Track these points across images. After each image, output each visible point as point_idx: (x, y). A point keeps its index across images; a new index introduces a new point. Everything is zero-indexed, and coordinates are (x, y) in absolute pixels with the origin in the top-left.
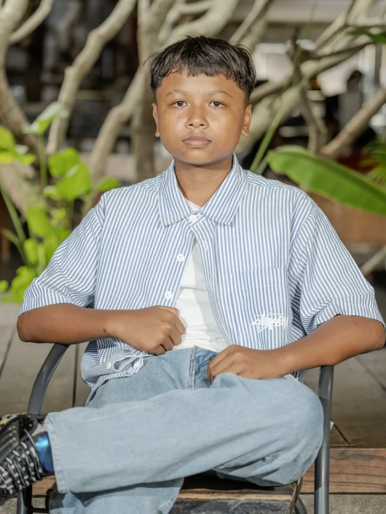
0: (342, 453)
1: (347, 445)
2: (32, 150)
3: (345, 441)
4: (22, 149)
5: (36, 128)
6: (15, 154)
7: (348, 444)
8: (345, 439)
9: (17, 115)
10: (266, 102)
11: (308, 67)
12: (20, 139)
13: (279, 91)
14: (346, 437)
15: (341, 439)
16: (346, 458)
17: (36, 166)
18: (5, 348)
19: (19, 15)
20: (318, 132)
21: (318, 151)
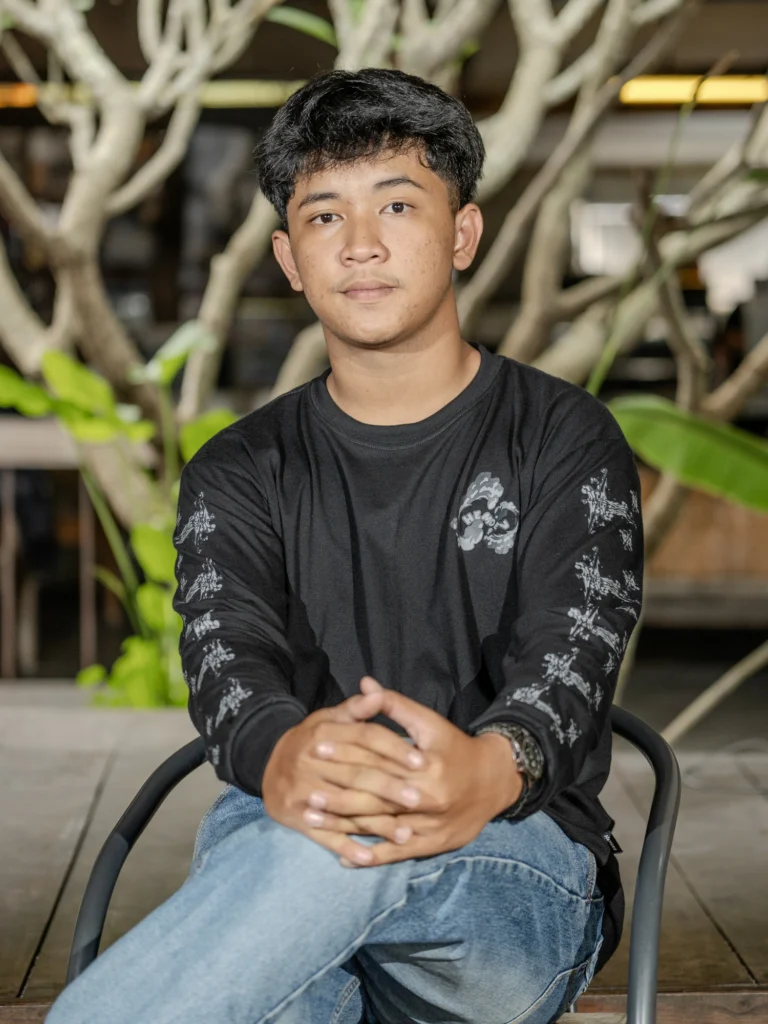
0: (743, 1003)
1: (755, 985)
2: (149, 414)
3: (749, 977)
4: (129, 413)
5: (156, 372)
6: (115, 422)
7: (757, 982)
8: (750, 972)
9: (120, 348)
10: (596, 313)
11: (673, 247)
12: (125, 393)
13: (617, 293)
14: (752, 968)
15: (743, 974)
16: (753, 1012)
17: (157, 444)
18: (89, 798)
19: (123, 161)
20: (695, 369)
21: (695, 406)
